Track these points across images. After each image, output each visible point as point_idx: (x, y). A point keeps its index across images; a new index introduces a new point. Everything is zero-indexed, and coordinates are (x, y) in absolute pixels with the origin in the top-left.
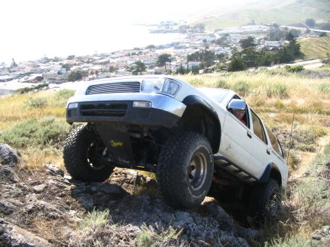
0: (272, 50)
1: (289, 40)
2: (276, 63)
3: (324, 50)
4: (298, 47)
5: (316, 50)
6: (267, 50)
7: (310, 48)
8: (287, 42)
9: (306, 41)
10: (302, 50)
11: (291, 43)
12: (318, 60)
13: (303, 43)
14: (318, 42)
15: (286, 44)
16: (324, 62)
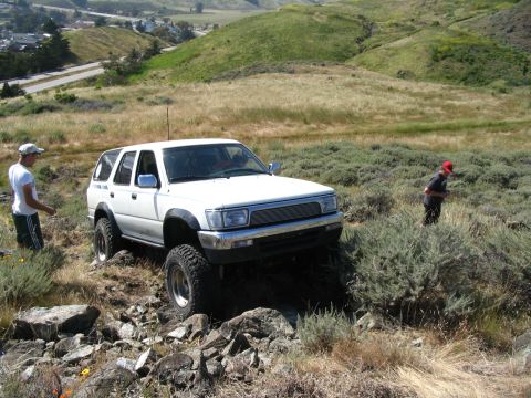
0: (24, 50)
1: (49, 33)
2: (35, 72)
3: (104, 47)
4: (65, 44)
5: (93, 48)
6: (17, 50)
7: (84, 44)
8: (48, 35)
11: (54, 38)
12: (97, 64)
13: (72, 38)
14: (93, 34)
15: (46, 39)
16: (105, 66)
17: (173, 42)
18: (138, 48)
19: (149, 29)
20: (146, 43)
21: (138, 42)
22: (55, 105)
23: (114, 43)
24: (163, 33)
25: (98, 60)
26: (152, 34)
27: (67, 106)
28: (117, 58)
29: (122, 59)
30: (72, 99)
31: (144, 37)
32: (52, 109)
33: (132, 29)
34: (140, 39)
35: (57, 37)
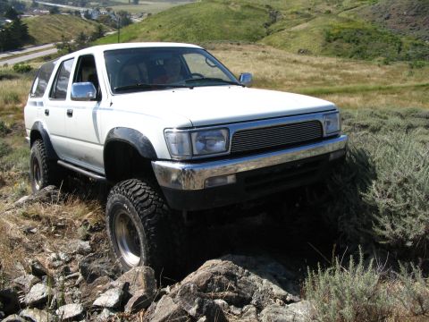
1: (11, 18)
3: (57, 31)
4: (24, 28)
5: (49, 32)
7: (40, 29)
8: (9, 21)
9: (34, 21)
10: (31, 33)
11: (14, 23)
12: (51, 45)
13: (30, 23)
14: (48, 21)
15: (8, 23)
16: (58, 47)
17: (114, 27)
18: (85, 32)
19: (95, 17)
20: (92, 28)
21: (86, 27)
22: (13, 74)
23: (66, 28)
24: (106, 20)
25: (53, 42)
26: (97, 21)
27: (23, 75)
28: (68, 39)
29: (72, 41)
30: (28, 70)
31: (91, 23)
32: (10, 77)
33: (80, 16)
34: (88, 25)
35: (17, 22)
